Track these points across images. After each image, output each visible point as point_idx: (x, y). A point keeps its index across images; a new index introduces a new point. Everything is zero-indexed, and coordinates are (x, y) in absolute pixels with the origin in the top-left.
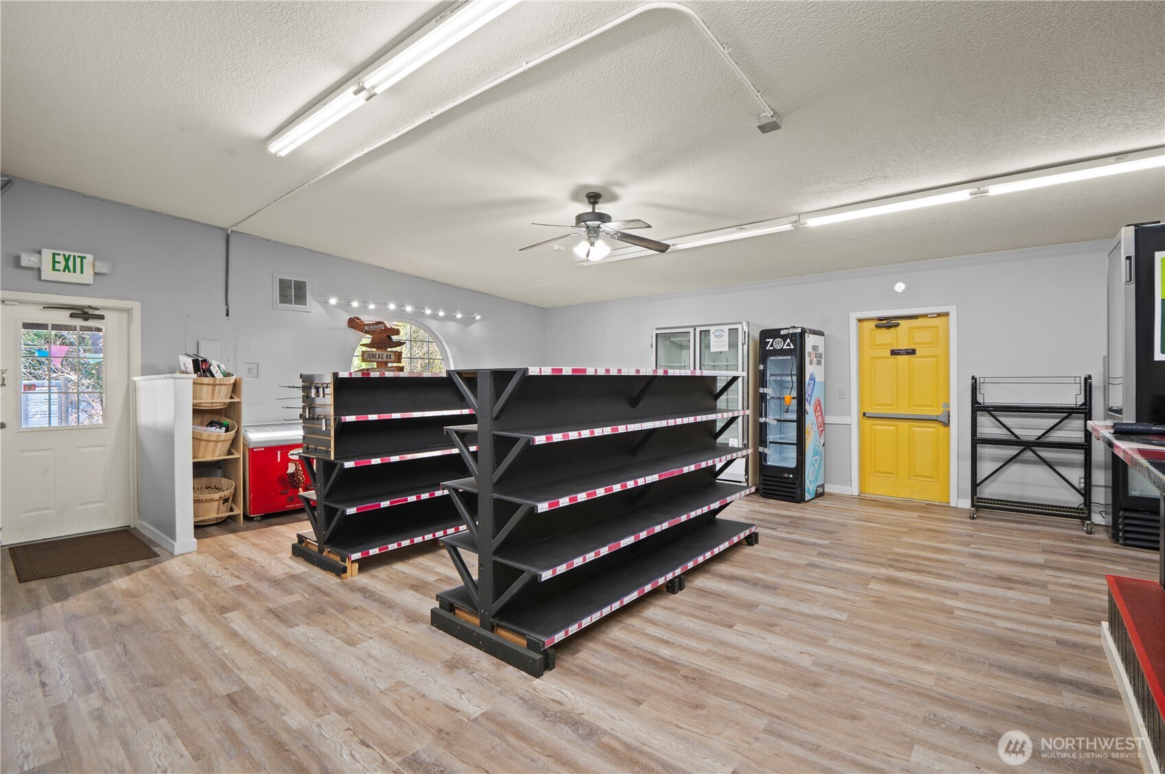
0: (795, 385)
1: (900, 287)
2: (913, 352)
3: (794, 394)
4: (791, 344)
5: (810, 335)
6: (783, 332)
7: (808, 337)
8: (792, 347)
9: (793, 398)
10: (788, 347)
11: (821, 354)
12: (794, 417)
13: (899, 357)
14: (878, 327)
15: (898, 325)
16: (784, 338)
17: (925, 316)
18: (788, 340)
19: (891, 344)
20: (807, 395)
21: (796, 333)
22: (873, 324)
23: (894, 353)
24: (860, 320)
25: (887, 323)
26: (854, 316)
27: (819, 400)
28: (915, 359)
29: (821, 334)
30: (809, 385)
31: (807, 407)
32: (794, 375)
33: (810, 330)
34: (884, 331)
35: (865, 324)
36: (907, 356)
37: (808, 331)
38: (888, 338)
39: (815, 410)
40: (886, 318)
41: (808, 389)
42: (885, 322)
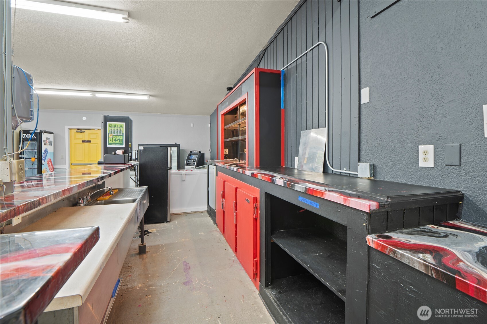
0: (37, 153)
1: (84, 118)
2: (90, 142)
3: (36, 157)
4: (35, 137)
5: (45, 133)
6: (30, 132)
7: (44, 134)
8: (35, 138)
9: (37, 159)
10: (33, 138)
11: (51, 142)
12: (36, 166)
13: (85, 143)
14: (77, 132)
15: (84, 132)
16: (31, 134)
17: (94, 129)
18: (33, 135)
19: (82, 138)
20: (43, 157)
21: (37, 132)
22: (75, 131)
23: (83, 141)
24: (70, 129)
25: (81, 131)
26: (67, 127)
27: (50, 160)
28: (90, 144)
29: (51, 133)
30: (44, 153)
31: (43, 162)
32: (36, 149)
33: (44, 131)
34: (79, 133)
35: (72, 130)
36: (88, 143)
37: (43, 132)
38: (81, 136)
39: (48, 164)
40: (80, 129)
41: (43, 155)
42: (80, 130)
